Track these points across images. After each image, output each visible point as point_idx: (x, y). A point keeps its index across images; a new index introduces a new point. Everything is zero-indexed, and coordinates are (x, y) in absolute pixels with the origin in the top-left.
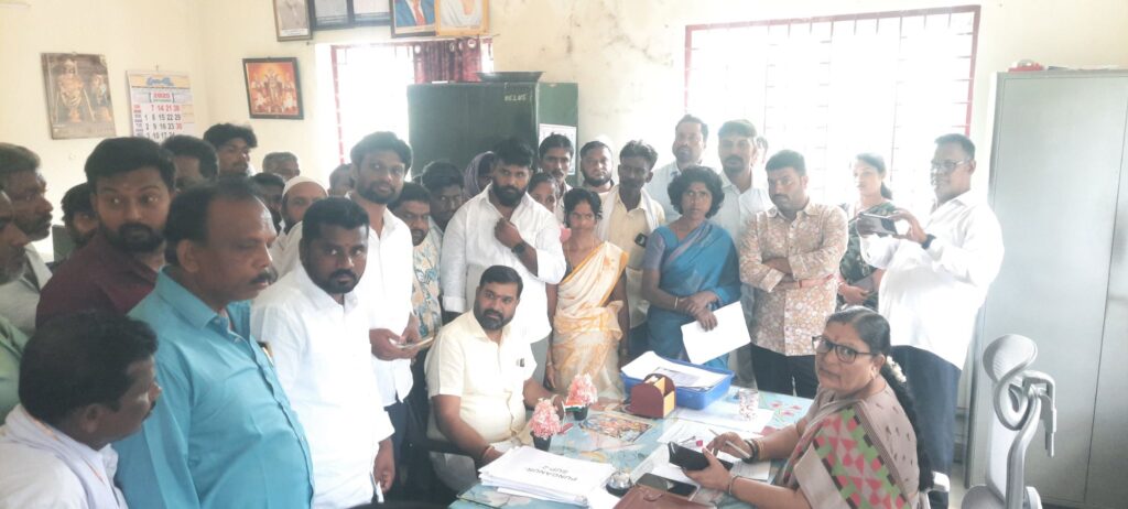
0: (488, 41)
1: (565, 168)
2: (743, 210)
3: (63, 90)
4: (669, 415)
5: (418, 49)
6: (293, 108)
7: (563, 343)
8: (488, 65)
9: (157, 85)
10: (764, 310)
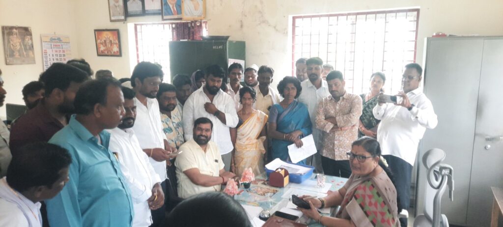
0: (206, 22)
1: (240, 78)
2: (318, 97)
3: (12, 43)
4: (286, 186)
5: (174, 26)
6: (117, 52)
7: (239, 155)
8: (205, 33)
9: (55, 41)
10: (326, 140)
